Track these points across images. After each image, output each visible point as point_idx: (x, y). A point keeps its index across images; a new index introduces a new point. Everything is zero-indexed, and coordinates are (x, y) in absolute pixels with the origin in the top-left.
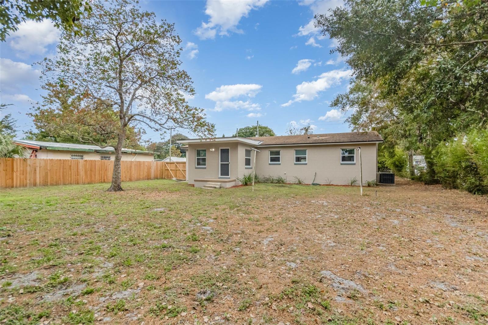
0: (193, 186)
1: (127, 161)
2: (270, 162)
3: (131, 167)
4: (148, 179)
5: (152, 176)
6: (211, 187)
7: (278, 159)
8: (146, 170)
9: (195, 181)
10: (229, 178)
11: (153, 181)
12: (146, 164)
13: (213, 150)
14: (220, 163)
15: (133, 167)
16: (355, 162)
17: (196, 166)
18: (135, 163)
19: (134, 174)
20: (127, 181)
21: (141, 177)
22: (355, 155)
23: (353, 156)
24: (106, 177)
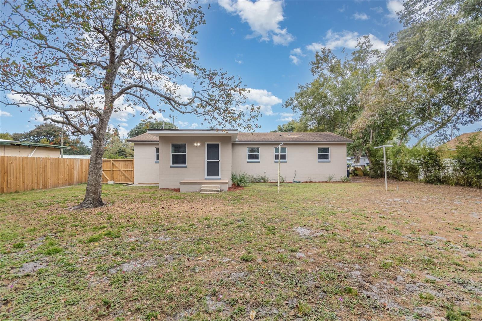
0: (178, 190)
1: (40, 158)
2: (248, 160)
3: (45, 167)
4: (70, 185)
5: (75, 180)
6: (212, 191)
7: (256, 157)
8: (67, 171)
9: (181, 184)
10: (220, 179)
11: (77, 186)
12: (67, 162)
13: (199, 144)
14: (206, 161)
15: (49, 166)
16: (329, 160)
17: (171, 165)
18: (51, 160)
19: (51, 179)
20: (39, 189)
21: (61, 182)
22: (329, 153)
23: (328, 154)
24: (5, 184)
